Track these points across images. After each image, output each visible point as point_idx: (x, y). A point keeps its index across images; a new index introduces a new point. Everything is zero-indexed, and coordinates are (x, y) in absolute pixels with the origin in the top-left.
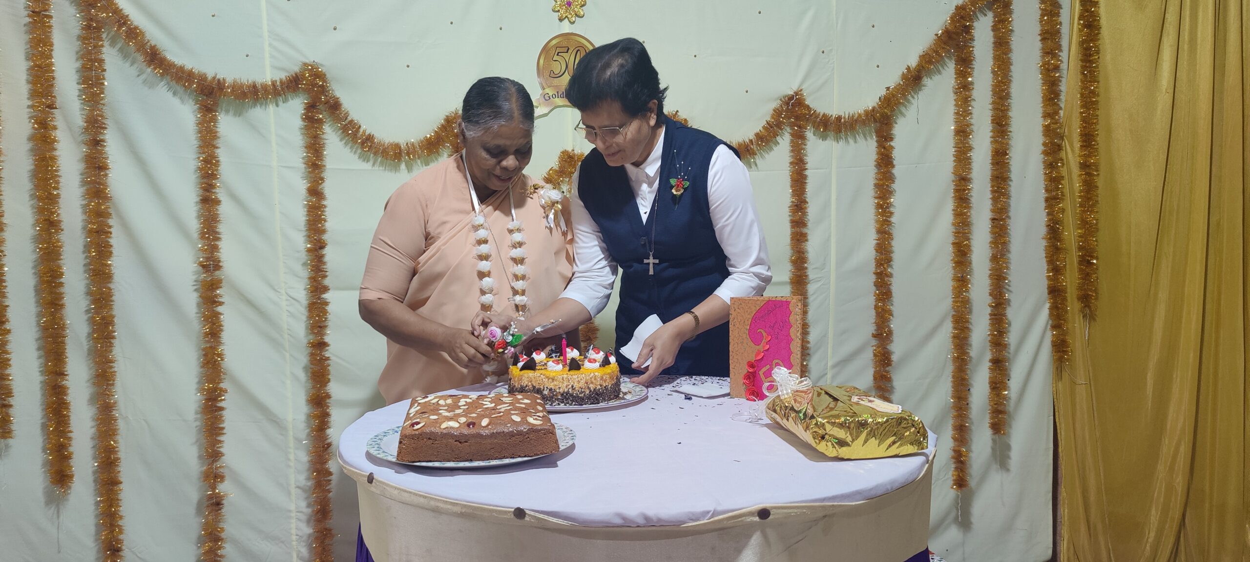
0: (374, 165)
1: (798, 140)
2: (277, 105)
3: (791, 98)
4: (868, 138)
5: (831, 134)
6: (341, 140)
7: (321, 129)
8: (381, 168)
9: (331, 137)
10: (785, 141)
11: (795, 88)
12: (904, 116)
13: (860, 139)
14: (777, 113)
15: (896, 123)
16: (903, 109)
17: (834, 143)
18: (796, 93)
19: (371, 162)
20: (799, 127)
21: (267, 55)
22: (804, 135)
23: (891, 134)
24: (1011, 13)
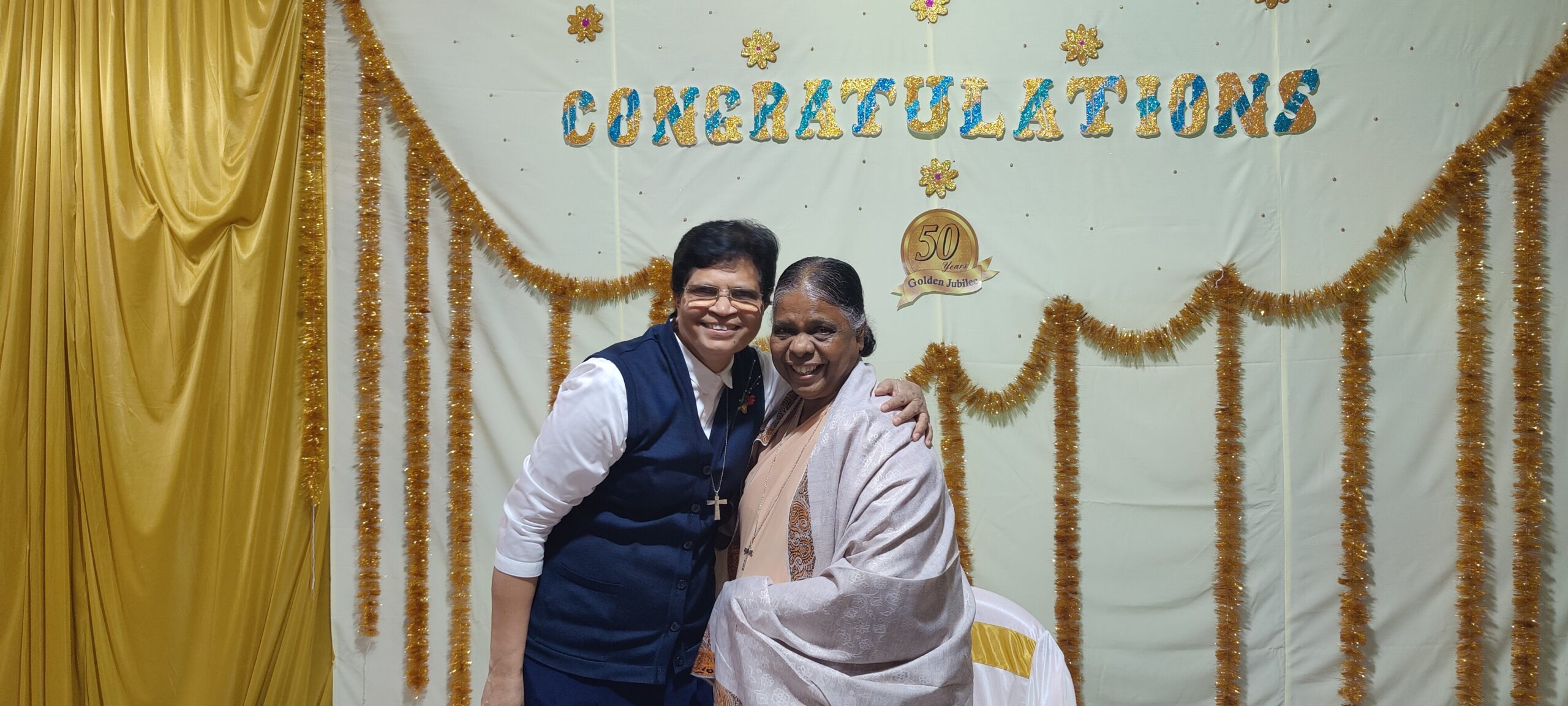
1: (1230, 324)
3: (1218, 275)
4: (1333, 321)
5: (1278, 318)
10: (1211, 330)
11: (1224, 263)
12: (1386, 292)
13: (1321, 324)
14: (1200, 293)
15: (1374, 302)
16: (1383, 284)
17: (1283, 329)
18: (1226, 269)
20: (1231, 311)
21: (618, 251)
22: (1238, 319)
23: (1367, 317)
24: (1543, 151)
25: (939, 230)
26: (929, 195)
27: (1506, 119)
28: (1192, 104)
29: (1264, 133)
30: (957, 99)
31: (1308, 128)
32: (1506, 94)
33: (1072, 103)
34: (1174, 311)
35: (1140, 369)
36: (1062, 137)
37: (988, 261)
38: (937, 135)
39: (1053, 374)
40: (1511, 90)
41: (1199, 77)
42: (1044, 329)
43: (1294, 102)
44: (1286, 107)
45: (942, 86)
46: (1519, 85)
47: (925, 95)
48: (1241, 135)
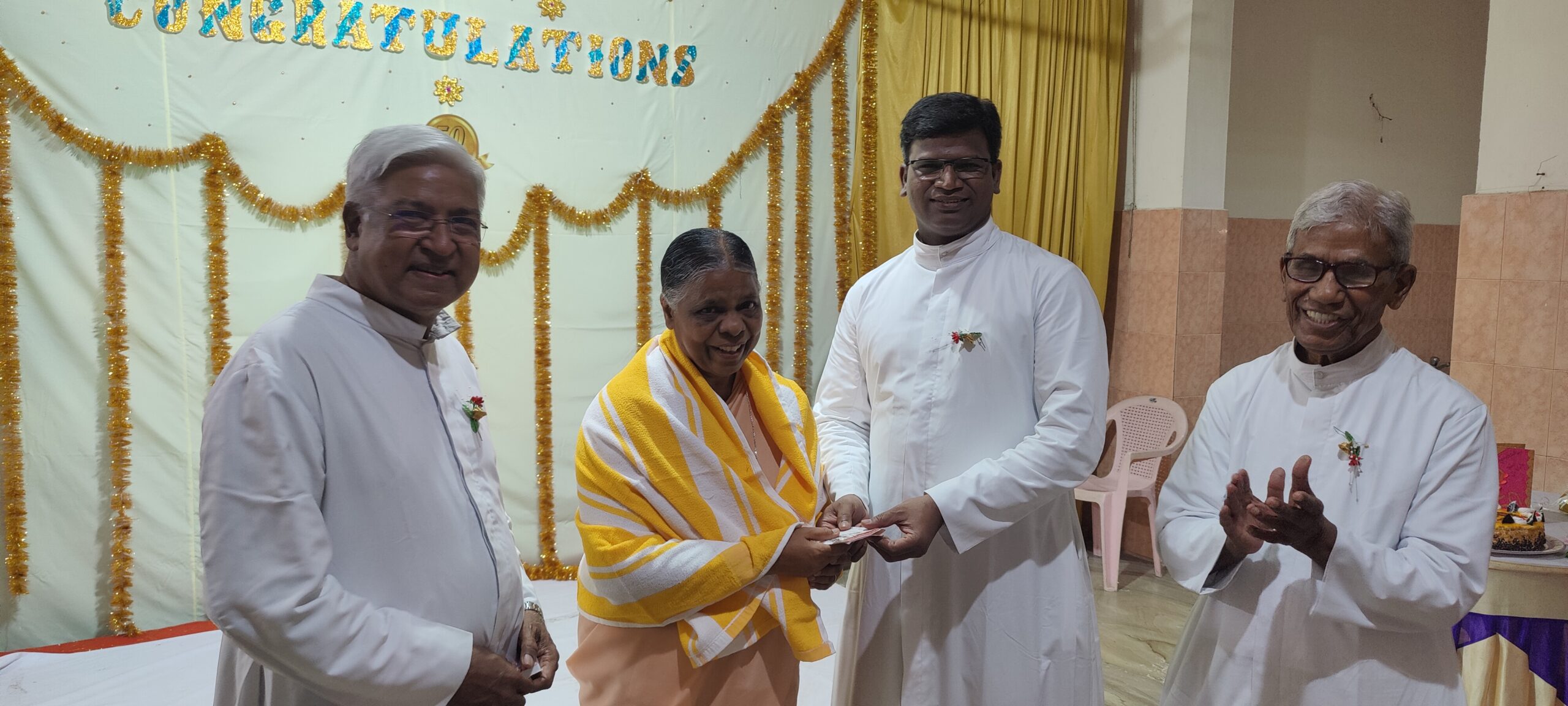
0: (270, 225)
1: (645, 208)
2: (178, 170)
3: (639, 176)
4: (702, 209)
5: (672, 206)
6: (239, 202)
7: (221, 193)
8: (277, 228)
9: (230, 198)
10: (633, 210)
11: (642, 168)
13: (695, 209)
14: (627, 187)
15: (724, 198)
16: (729, 186)
17: (675, 213)
18: (643, 171)
19: (268, 222)
20: (646, 200)
21: (169, 125)
22: (649, 205)
23: (720, 207)
24: (811, 113)
25: (450, 130)
26: (441, 103)
27: (794, 92)
28: (623, 58)
29: (665, 83)
30: (463, 33)
31: (690, 83)
32: (794, 76)
33: (545, 46)
34: (611, 198)
35: (589, 237)
36: (538, 70)
37: (486, 156)
38: (447, 58)
39: (532, 239)
40: (796, 74)
41: (627, 41)
42: (526, 207)
43: (684, 66)
44: (679, 68)
45: (451, 21)
46: (800, 71)
47: (439, 27)
48: (652, 82)
